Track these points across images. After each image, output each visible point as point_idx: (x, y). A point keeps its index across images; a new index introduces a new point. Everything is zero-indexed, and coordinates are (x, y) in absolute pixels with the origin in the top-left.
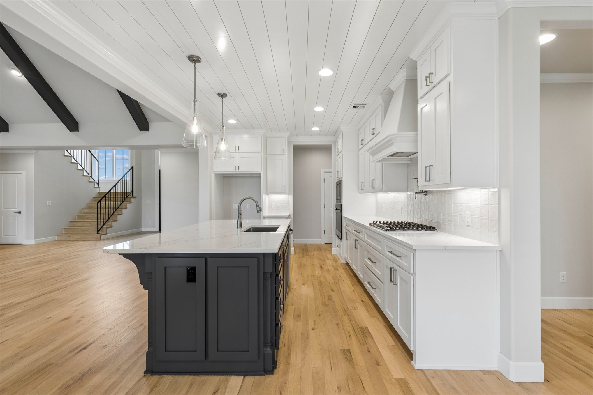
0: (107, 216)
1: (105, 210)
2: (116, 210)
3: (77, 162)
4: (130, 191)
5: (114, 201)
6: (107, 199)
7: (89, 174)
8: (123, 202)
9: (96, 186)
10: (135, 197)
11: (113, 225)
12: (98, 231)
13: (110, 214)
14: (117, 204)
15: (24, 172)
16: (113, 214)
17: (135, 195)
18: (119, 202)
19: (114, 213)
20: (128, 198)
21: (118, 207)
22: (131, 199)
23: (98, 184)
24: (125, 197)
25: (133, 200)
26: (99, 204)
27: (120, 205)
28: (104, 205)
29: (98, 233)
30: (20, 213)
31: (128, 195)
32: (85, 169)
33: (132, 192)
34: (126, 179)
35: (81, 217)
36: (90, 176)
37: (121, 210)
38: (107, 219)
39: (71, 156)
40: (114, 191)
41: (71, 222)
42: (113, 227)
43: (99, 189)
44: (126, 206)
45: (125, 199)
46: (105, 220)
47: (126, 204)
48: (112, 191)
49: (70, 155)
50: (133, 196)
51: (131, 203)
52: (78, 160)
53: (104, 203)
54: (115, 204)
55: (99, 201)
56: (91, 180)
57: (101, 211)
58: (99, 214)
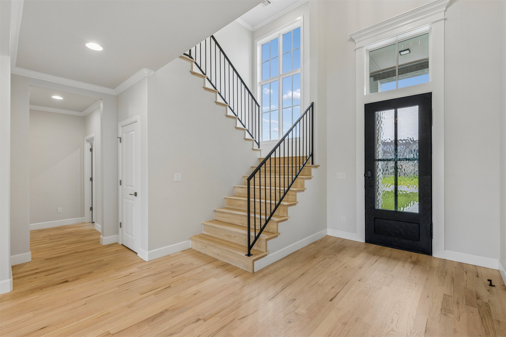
2: (285, 194)
3: (226, 103)
4: (308, 155)
5: (282, 173)
7: (245, 127)
8: (296, 176)
9: (255, 146)
10: (317, 167)
11: (279, 231)
12: (250, 247)
13: (273, 203)
14: (286, 180)
16: (279, 203)
17: (316, 162)
18: (290, 176)
19: (281, 200)
20: (306, 169)
21: (289, 188)
22: (310, 170)
23: (259, 144)
24: (300, 166)
25: (313, 170)
26: (252, 181)
27: (293, 182)
29: (249, 255)
30: (135, 194)
31: (305, 161)
32: (239, 116)
33: (312, 155)
36: (247, 130)
37: (294, 193)
42: (279, 236)
43: (259, 152)
44: (303, 185)
45: (300, 171)
46: (263, 220)
47: (302, 180)
49: (213, 89)
50: (313, 164)
51: (310, 178)
52: (227, 100)
53: (263, 176)
54: (284, 180)
55: (253, 175)
56: (248, 136)
57: (257, 194)
58: (252, 200)
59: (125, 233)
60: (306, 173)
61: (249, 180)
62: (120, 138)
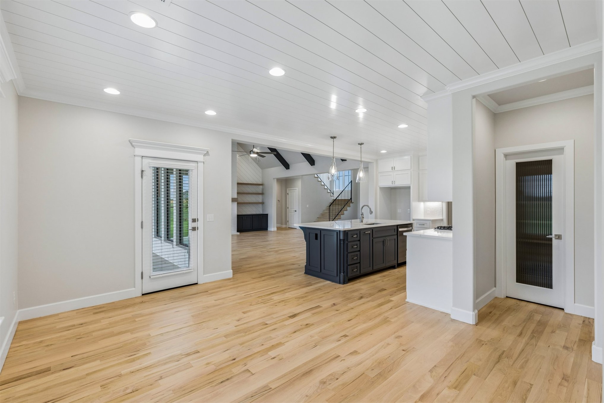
0: (335, 215)
1: (335, 211)
2: (340, 211)
3: (321, 180)
4: (349, 199)
6: (335, 203)
7: (328, 188)
8: (345, 206)
9: (332, 195)
10: (353, 203)
13: (336, 214)
14: (341, 207)
15: (297, 188)
17: (353, 201)
18: (342, 206)
19: (339, 213)
20: (348, 204)
21: (342, 209)
22: (350, 204)
23: (333, 194)
25: (351, 204)
26: (330, 207)
27: (343, 208)
28: (335, 207)
30: (296, 211)
31: (348, 201)
32: (326, 184)
33: (351, 199)
34: (347, 190)
35: (323, 215)
37: (343, 211)
38: (335, 217)
39: (318, 177)
40: (339, 199)
41: (318, 218)
43: (333, 197)
44: (347, 209)
45: (346, 204)
46: (333, 218)
48: (338, 198)
50: (351, 202)
51: (350, 207)
53: (333, 206)
54: (340, 207)
55: (330, 205)
56: (329, 191)
57: (332, 212)
58: (330, 214)
59: (290, 224)
60: (348, 205)
61: (329, 206)
62: (288, 194)
